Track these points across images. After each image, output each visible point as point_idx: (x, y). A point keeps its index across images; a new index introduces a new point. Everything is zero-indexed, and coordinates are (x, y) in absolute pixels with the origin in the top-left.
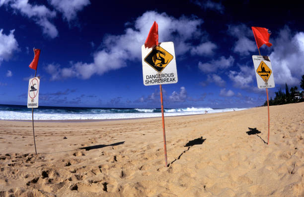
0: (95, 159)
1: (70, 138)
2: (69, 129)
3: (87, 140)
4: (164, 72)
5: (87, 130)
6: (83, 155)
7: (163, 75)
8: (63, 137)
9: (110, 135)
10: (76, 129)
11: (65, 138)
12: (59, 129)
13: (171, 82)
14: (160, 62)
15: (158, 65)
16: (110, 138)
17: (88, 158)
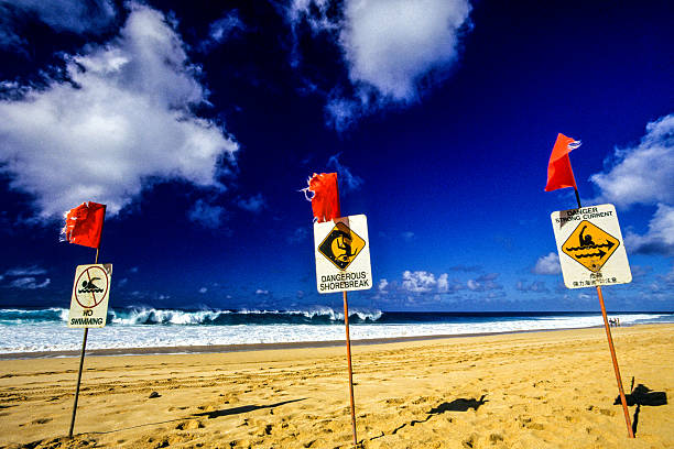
0: (227, 432)
1: (168, 396)
2: (165, 374)
3: (215, 398)
4: (350, 269)
5: (219, 373)
6: (201, 426)
7: (349, 276)
8: (149, 394)
9: (276, 385)
10: (185, 373)
11: (155, 395)
12: (133, 373)
13: (362, 288)
14: (344, 252)
15: (341, 259)
16: (272, 392)
17: (212, 431)
